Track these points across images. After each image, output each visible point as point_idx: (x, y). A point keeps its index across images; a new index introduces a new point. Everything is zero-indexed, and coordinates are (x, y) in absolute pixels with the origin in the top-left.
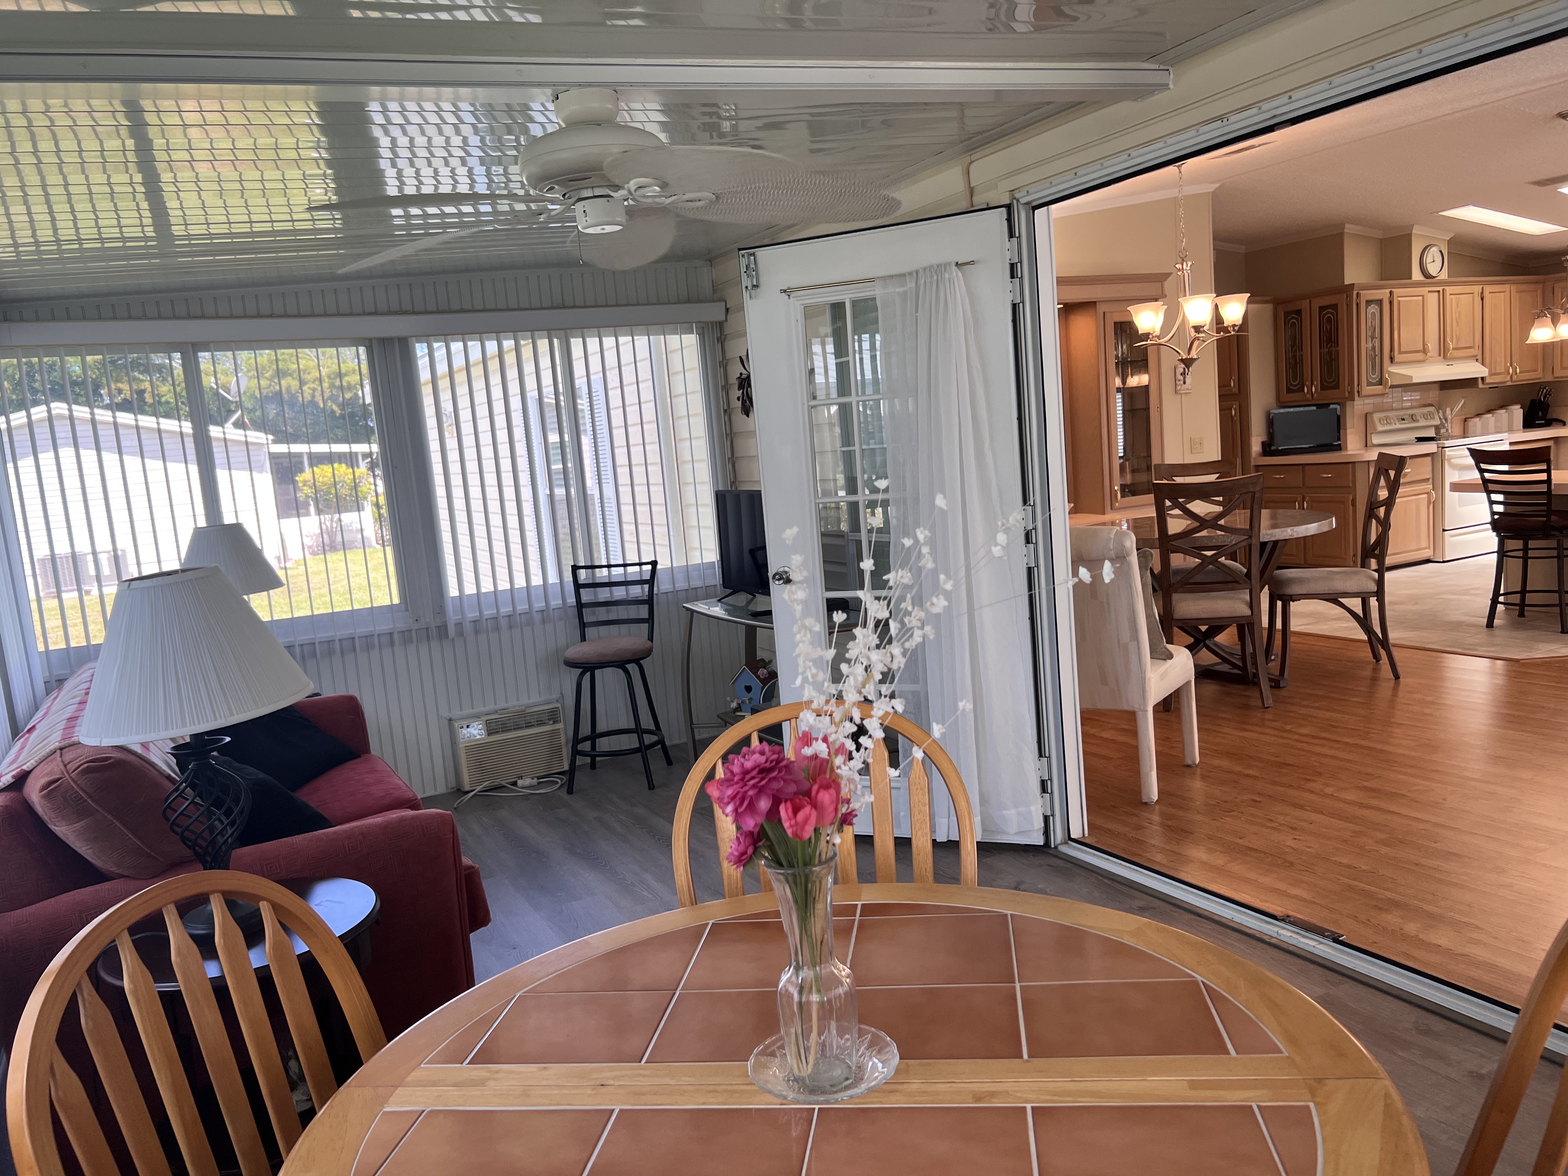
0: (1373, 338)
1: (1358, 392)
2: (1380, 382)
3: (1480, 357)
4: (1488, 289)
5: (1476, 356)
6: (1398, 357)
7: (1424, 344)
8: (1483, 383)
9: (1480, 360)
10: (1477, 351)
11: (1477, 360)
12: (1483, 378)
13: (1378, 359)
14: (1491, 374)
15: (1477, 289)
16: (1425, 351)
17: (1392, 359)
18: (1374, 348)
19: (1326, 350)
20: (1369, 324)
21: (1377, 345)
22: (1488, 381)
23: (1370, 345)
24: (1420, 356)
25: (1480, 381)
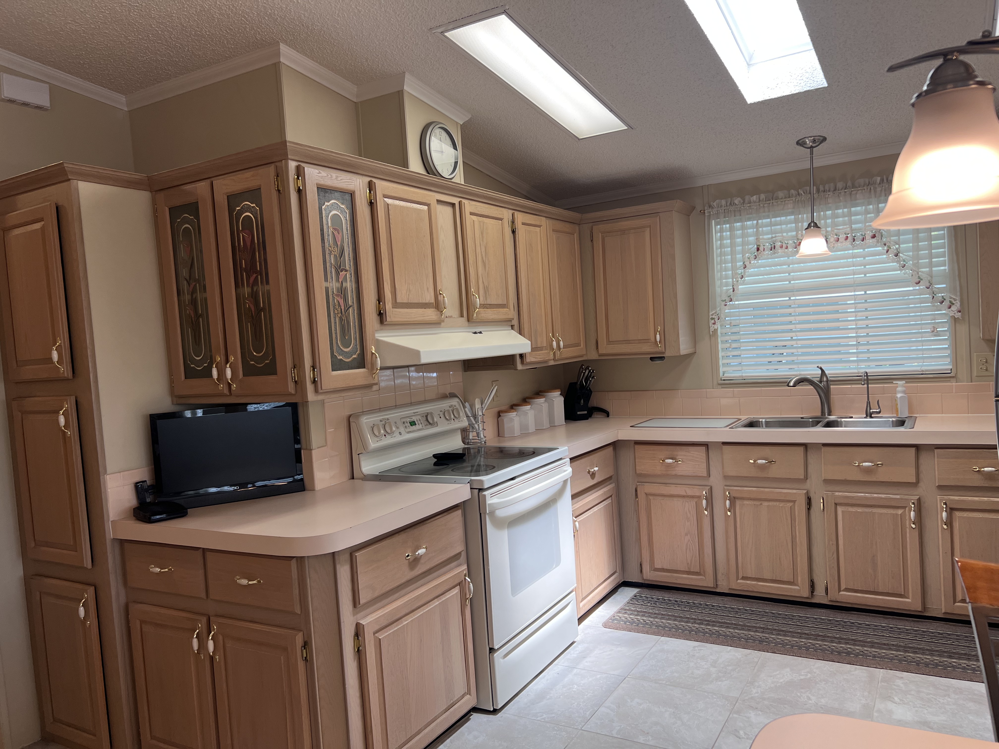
0: (339, 269)
1: (314, 382)
2: (361, 363)
3: (515, 322)
4: (520, 218)
5: (510, 320)
6: (392, 314)
7: (437, 294)
8: (522, 363)
9: (516, 327)
10: (511, 313)
11: (512, 327)
12: (521, 356)
13: (352, 314)
14: (533, 349)
15: (506, 214)
16: (438, 306)
17: (381, 315)
18: (342, 291)
19: (247, 290)
20: (329, 239)
21: (349, 285)
22: (529, 359)
23: (334, 285)
24: (430, 314)
25: (518, 360)
